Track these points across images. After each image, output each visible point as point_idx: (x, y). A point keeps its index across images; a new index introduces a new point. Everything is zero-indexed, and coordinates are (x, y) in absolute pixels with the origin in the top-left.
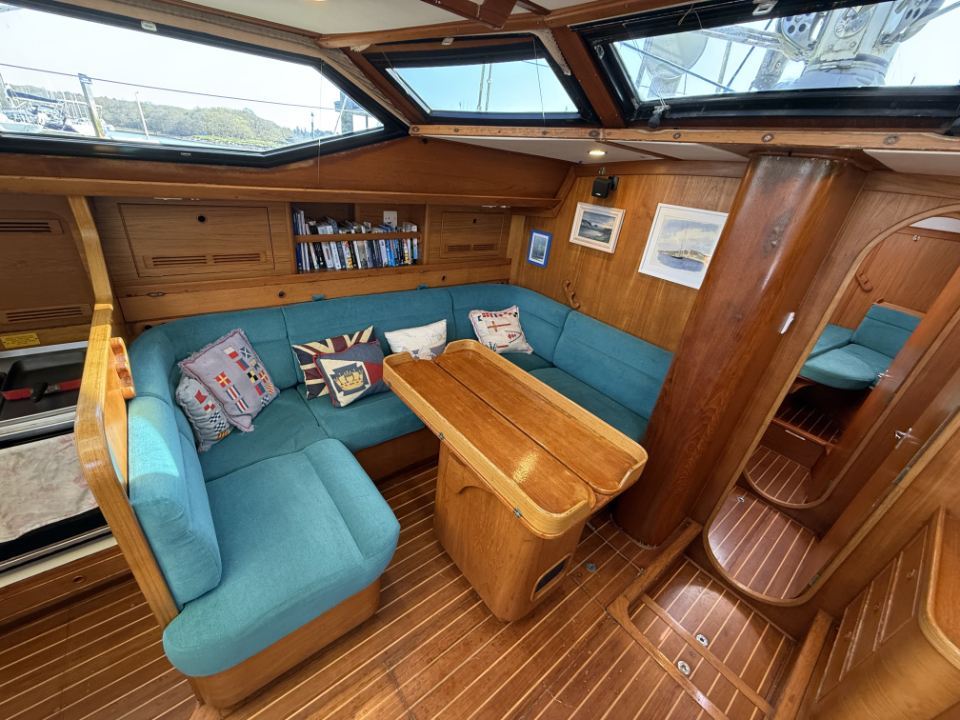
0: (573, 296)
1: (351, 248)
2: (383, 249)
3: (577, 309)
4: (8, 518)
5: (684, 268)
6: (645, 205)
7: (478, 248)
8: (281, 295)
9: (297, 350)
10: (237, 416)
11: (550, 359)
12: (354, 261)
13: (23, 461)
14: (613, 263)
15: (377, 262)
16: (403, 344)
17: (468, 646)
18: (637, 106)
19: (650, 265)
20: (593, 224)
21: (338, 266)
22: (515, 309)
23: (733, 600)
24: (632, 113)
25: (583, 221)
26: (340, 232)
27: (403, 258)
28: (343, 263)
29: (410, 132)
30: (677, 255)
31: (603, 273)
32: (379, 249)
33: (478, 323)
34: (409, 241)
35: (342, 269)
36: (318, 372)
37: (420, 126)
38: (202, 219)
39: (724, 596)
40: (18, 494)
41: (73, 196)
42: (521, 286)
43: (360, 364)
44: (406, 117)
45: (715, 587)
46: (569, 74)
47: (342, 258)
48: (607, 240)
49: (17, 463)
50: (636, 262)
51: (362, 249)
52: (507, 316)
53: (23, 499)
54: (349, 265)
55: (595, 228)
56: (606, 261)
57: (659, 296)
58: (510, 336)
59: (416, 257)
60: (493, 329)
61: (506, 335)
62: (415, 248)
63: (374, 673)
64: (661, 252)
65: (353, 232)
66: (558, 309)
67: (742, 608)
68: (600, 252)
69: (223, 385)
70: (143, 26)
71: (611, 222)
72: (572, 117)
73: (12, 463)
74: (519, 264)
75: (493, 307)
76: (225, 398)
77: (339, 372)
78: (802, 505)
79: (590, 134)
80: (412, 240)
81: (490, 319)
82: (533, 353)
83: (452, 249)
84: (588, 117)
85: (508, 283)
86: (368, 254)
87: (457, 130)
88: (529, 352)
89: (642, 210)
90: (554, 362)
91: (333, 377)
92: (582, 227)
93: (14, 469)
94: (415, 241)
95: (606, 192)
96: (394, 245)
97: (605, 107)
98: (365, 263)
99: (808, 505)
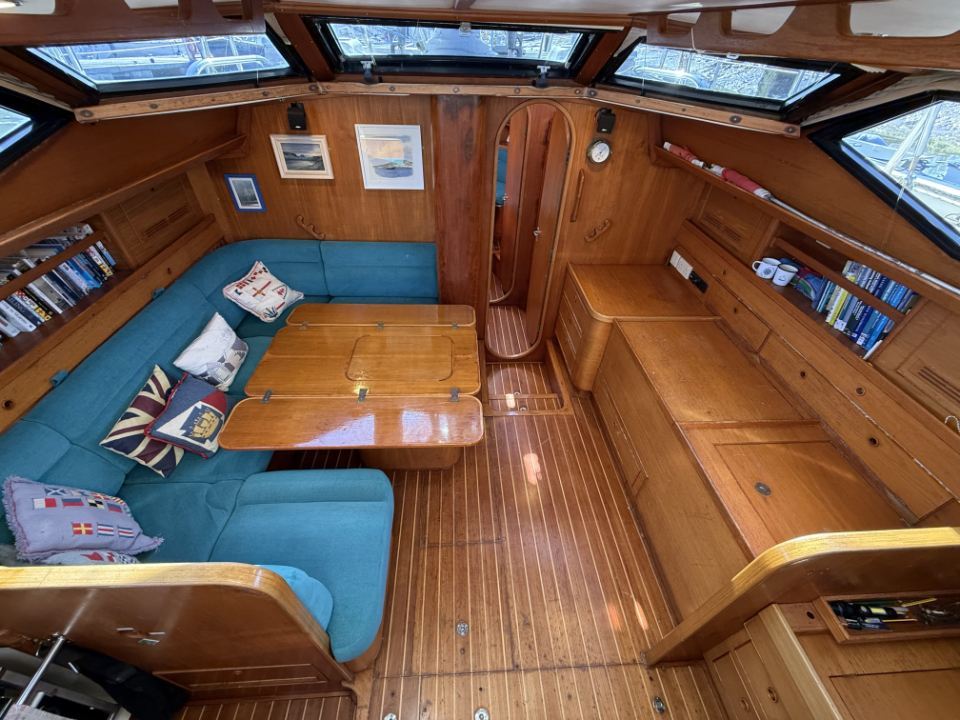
0: (314, 230)
1: (31, 295)
2: (72, 274)
3: (323, 240)
5: (399, 176)
6: (342, 128)
7: (174, 217)
8: (8, 405)
9: (110, 444)
10: (133, 543)
11: (326, 294)
12: (46, 308)
14: (337, 187)
15: (74, 292)
18: (343, 60)
19: (372, 181)
20: (299, 155)
21: (30, 327)
22: (260, 266)
24: (339, 66)
25: (285, 153)
27: (101, 272)
28: (34, 320)
29: (79, 118)
30: (390, 167)
31: (332, 198)
32: (66, 277)
33: (240, 297)
34: (92, 248)
35: (38, 327)
37: (91, 109)
42: (245, 240)
43: (199, 405)
45: (504, 367)
46: (289, 43)
47: (26, 314)
48: (322, 168)
50: (359, 181)
51: (46, 289)
52: (259, 276)
54: (43, 317)
55: (303, 158)
56: (329, 187)
57: (390, 203)
58: (280, 293)
59: (113, 263)
60: (259, 296)
61: (276, 294)
62: (105, 252)
64: (376, 167)
65: (17, 272)
66: (314, 246)
67: (520, 366)
68: (320, 180)
69: (89, 533)
71: (316, 149)
72: (283, 72)
74: (228, 216)
75: (240, 274)
77: (188, 427)
80: (95, 246)
81: (248, 288)
82: (305, 296)
83: (150, 232)
84: (300, 70)
85: (226, 243)
86: (59, 292)
88: (302, 297)
89: (341, 132)
90: (332, 294)
91: (186, 435)
92: (288, 160)
94: (100, 244)
95: (298, 120)
96: (80, 261)
97: (313, 58)
98: (62, 304)
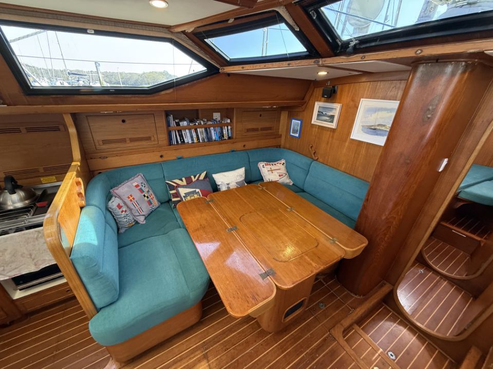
0: (314, 153)
1: (196, 132)
2: (213, 132)
3: (316, 160)
4: (35, 261)
5: (377, 135)
6: (353, 101)
7: (263, 129)
8: (161, 156)
9: (168, 183)
10: (138, 216)
11: (302, 188)
12: (198, 138)
13: (40, 235)
14: (336, 134)
15: (209, 139)
16: (222, 180)
17: (248, 344)
18: (340, 44)
19: (358, 134)
20: (324, 113)
21: (190, 142)
22: (283, 161)
23: (414, 333)
24: (337, 48)
25: (318, 112)
26: (191, 124)
27: (223, 136)
28: (192, 140)
29: (220, 71)
30: (373, 128)
31: (330, 139)
32: (210, 132)
33: (262, 168)
34: (226, 127)
35: (192, 143)
36: (177, 195)
37: (224, 68)
38: (124, 121)
39: (408, 329)
40: (39, 249)
41: (65, 113)
42: (287, 149)
43: (198, 190)
44: (218, 63)
45: (401, 323)
46: (298, 30)
47: (192, 137)
48: (332, 122)
49: (38, 235)
50: (349, 133)
51: (202, 133)
52: (279, 164)
53: (41, 252)
54: (195, 141)
55: (326, 115)
56: (331, 133)
57: (363, 151)
58: (280, 176)
59: (230, 135)
60: (270, 172)
61: (277, 175)
62: (230, 131)
63: (197, 353)
64: (363, 126)
65: (197, 124)
66: (306, 160)
67: (419, 338)
68: (329, 128)
69: (131, 201)
70: (88, 32)
71: (334, 111)
72: (304, 54)
73: (36, 236)
74: (286, 137)
75: (271, 160)
76: (132, 207)
77: (187, 194)
78: (464, 277)
79: (314, 62)
80: (227, 127)
81: (269, 167)
82: (293, 184)
83: (248, 130)
84: (313, 53)
85: (280, 147)
86: (205, 135)
87: (243, 68)
88: (291, 184)
89: (352, 103)
90: (305, 189)
91: (184, 197)
92: (318, 115)
93: (37, 239)
94: (229, 127)
95: (330, 94)
96: (218, 129)
97: (321, 46)
98: (203, 140)
99: (467, 278)
